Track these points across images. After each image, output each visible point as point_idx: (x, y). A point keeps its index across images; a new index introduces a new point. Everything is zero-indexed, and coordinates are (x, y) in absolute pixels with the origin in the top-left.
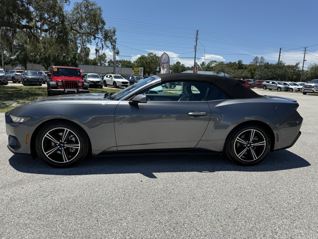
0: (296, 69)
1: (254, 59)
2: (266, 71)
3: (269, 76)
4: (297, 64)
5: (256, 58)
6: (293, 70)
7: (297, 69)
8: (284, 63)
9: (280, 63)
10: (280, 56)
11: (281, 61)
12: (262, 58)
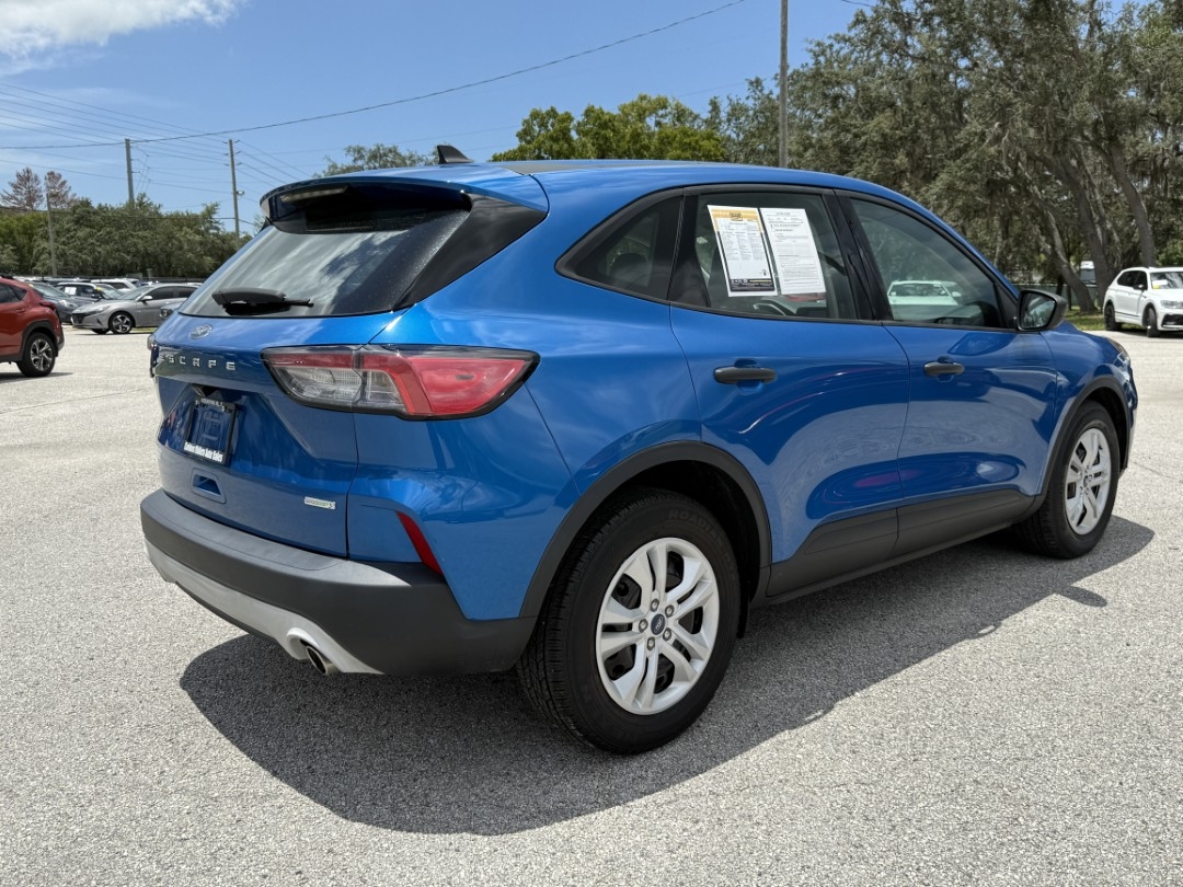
0: (207, 230)
1: (15, 180)
2: (85, 239)
3: (105, 262)
4: (210, 211)
5: (26, 178)
6: (198, 232)
7: (211, 231)
8: (156, 203)
9: (141, 204)
10: (130, 172)
11: (144, 195)
12: (52, 176)
